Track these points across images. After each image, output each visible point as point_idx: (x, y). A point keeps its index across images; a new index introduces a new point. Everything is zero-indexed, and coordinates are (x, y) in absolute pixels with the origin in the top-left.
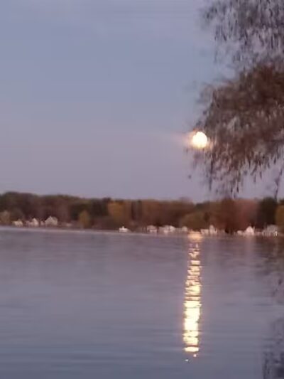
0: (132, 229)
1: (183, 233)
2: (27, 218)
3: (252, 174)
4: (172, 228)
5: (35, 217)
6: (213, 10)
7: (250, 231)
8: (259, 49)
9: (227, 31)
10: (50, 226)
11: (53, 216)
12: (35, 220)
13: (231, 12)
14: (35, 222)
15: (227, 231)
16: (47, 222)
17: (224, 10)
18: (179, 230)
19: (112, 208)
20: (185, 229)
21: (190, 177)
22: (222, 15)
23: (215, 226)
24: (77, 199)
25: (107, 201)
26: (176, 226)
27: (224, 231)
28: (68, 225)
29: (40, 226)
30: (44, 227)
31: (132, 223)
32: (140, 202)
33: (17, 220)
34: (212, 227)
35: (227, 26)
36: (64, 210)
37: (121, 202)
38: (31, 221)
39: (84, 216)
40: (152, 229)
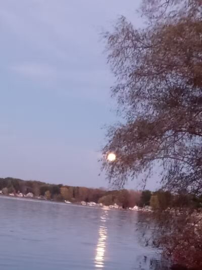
0: (73, 202)
1: (100, 206)
2: (17, 192)
3: (132, 176)
4: (94, 203)
5: (21, 192)
6: (118, 88)
7: (136, 208)
8: (141, 110)
9: (125, 100)
10: (29, 197)
11: (31, 192)
12: (21, 194)
13: (127, 89)
14: (21, 195)
15: (123, 207)
16: (27, 195)
17: (123, 88)
18: (98, 204)
19: (63, 190)
20: (101, 204)
21: (99, 175)
22: (122, 91)
23: (117, 204)
24: (44, 183)
25: (60, 186)
26: (97, 202)
27: (121, 207)
28: (39, 198)
29: (23, 197)
30: (26, 197)
31: (73, 199)
32: (78, 188)
33: (11, 193)
34: (115, 204)
35: (125, 97)
36: (37, 190)
37: (68, 187)
38: (19, 194)
39: (47, 193)
40: (83, 203)
